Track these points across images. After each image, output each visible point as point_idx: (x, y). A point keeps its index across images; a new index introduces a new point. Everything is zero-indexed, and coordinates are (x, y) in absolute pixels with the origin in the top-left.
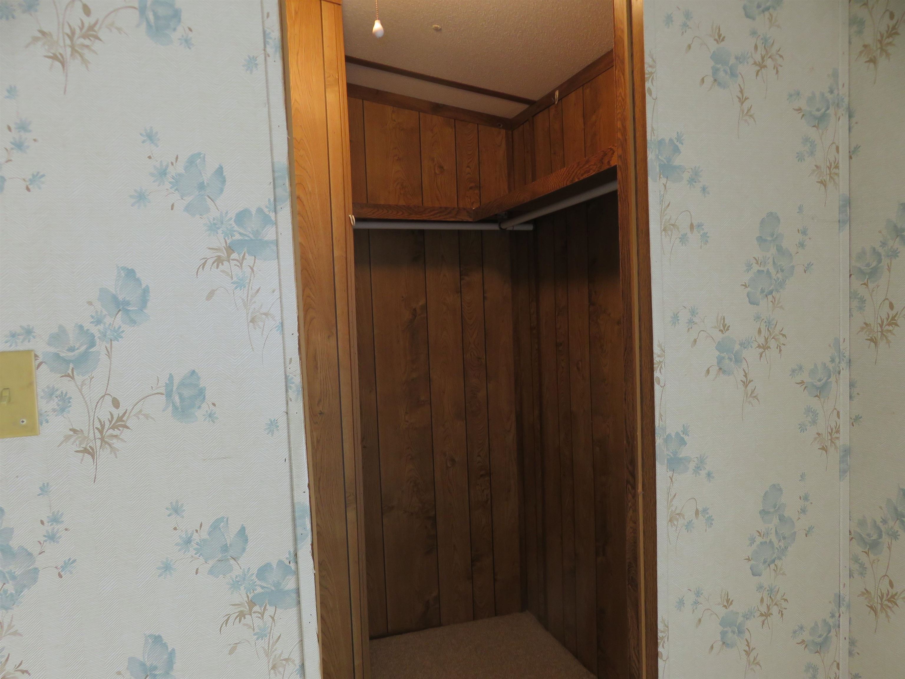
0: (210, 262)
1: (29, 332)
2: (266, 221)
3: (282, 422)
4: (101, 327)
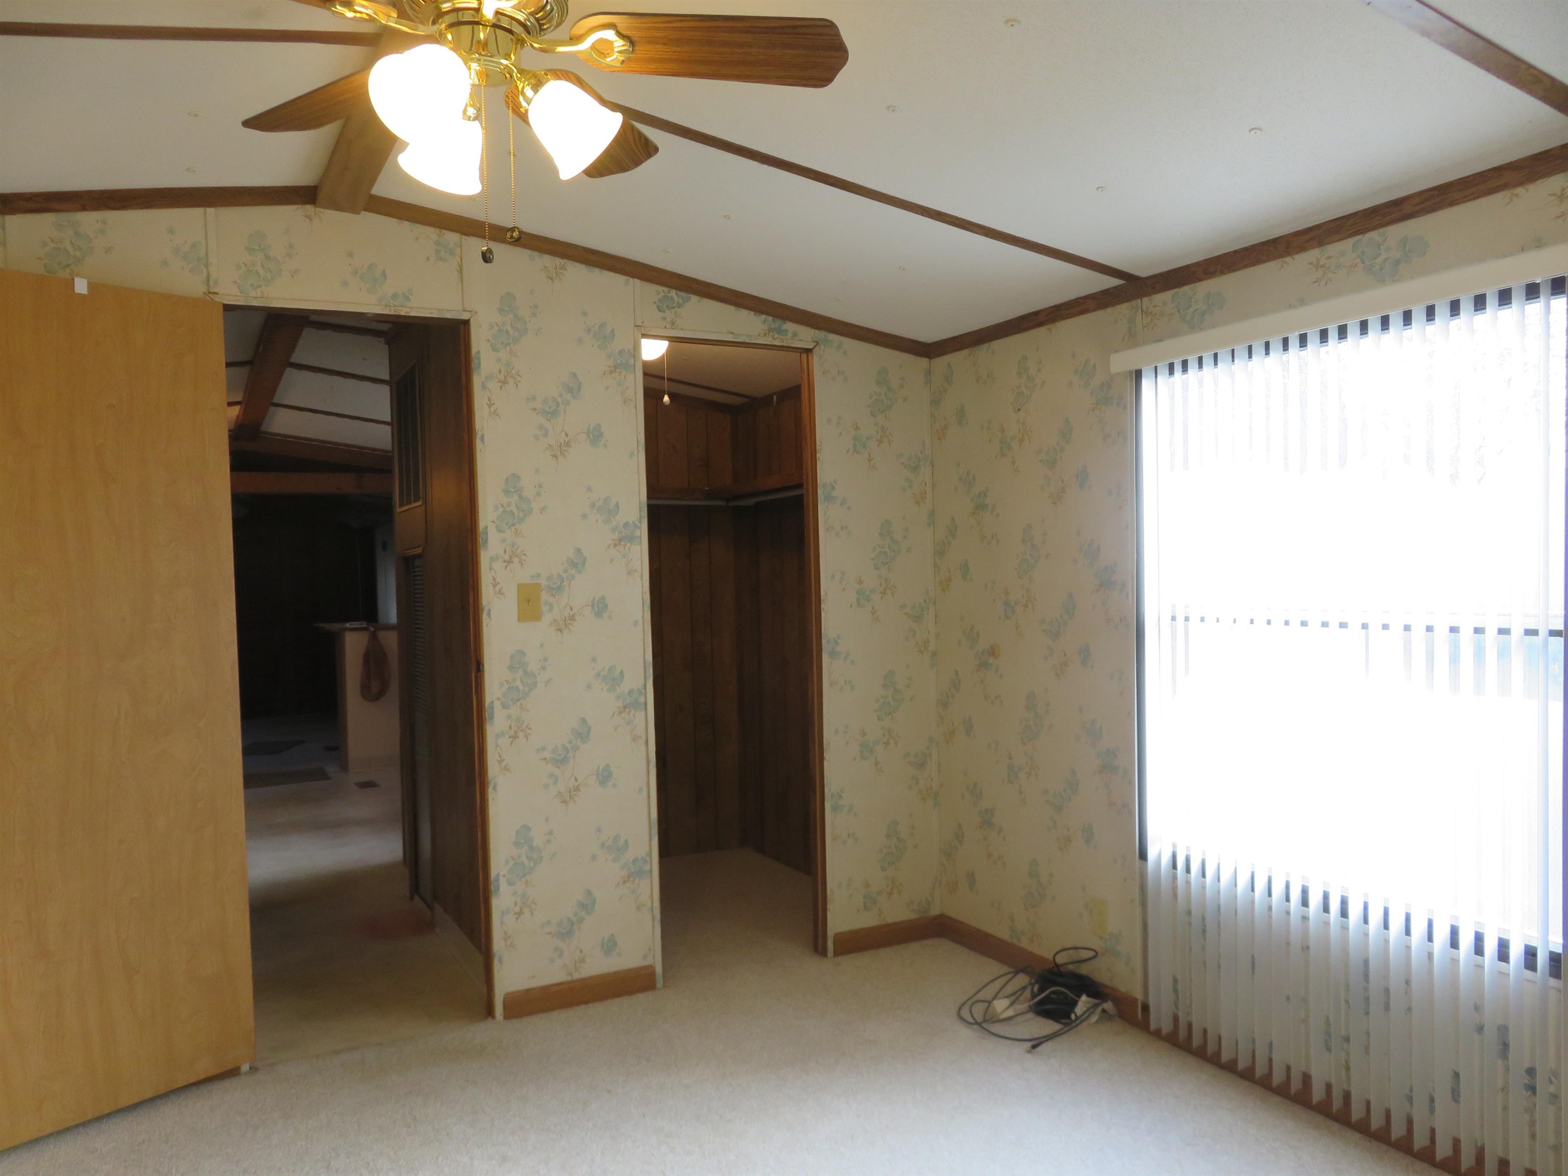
0: (612, 546)
1: (539, 575)
2: (636, 527)
3: (641, 622)
4: (566, 574)
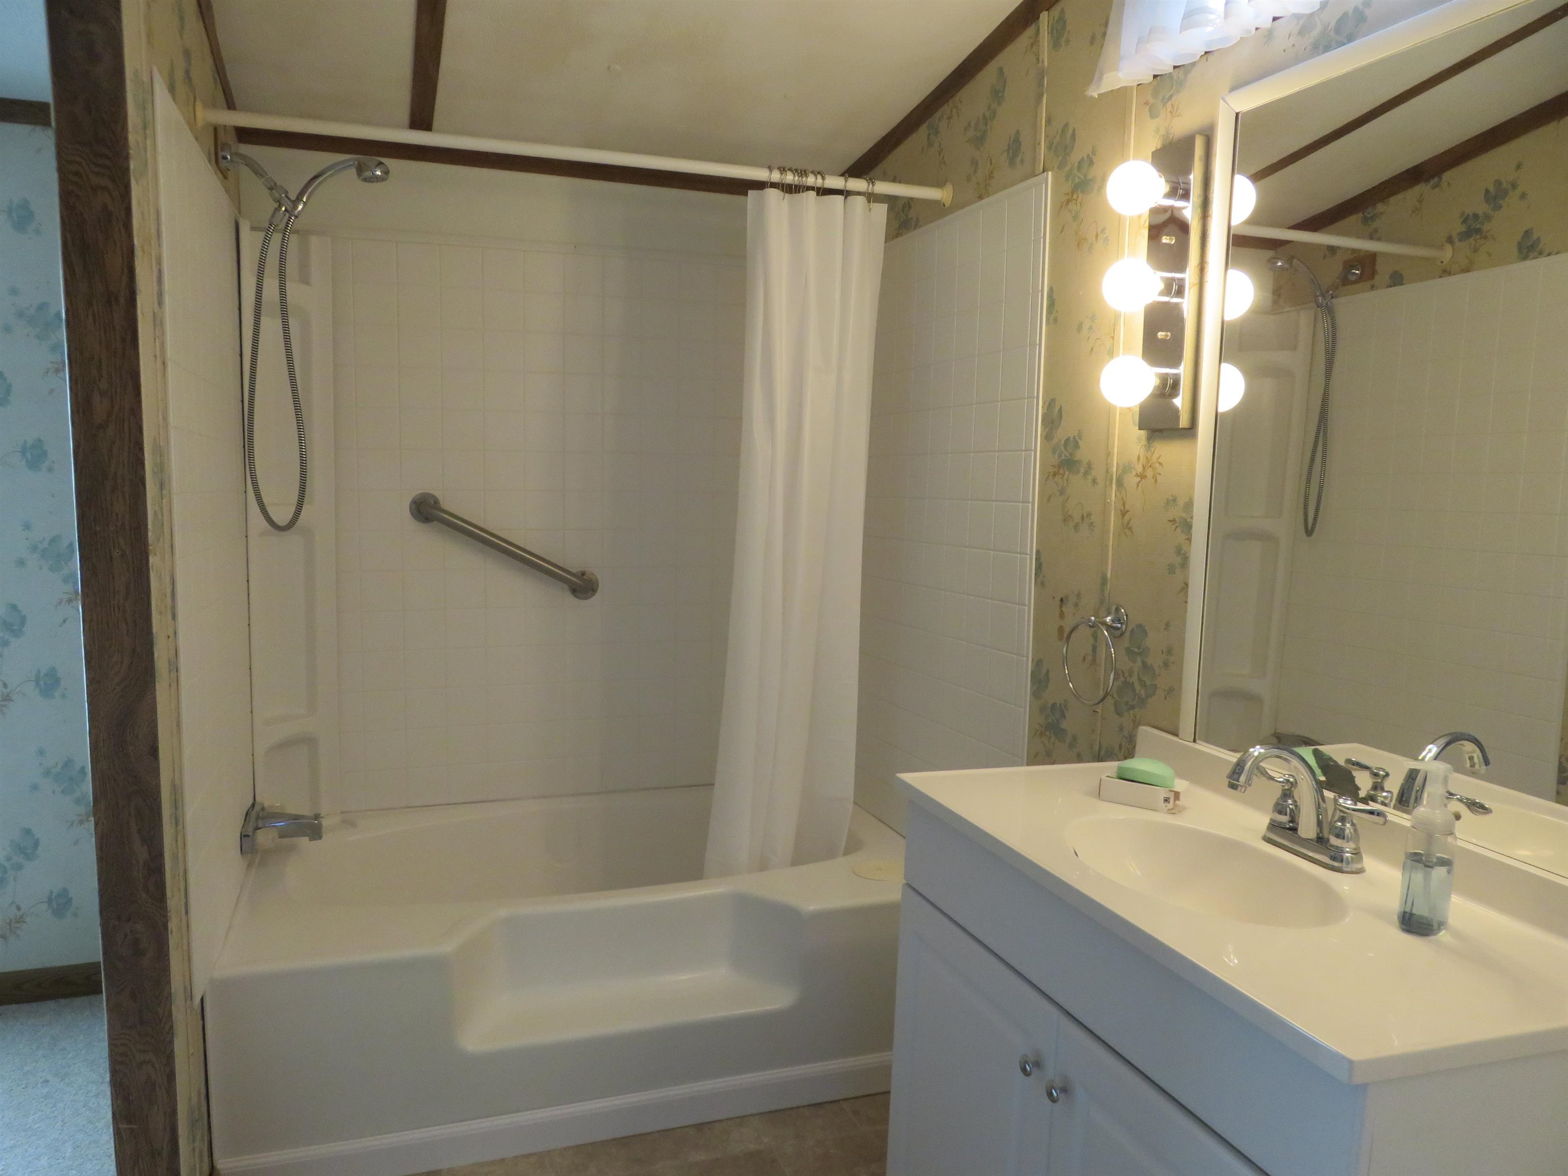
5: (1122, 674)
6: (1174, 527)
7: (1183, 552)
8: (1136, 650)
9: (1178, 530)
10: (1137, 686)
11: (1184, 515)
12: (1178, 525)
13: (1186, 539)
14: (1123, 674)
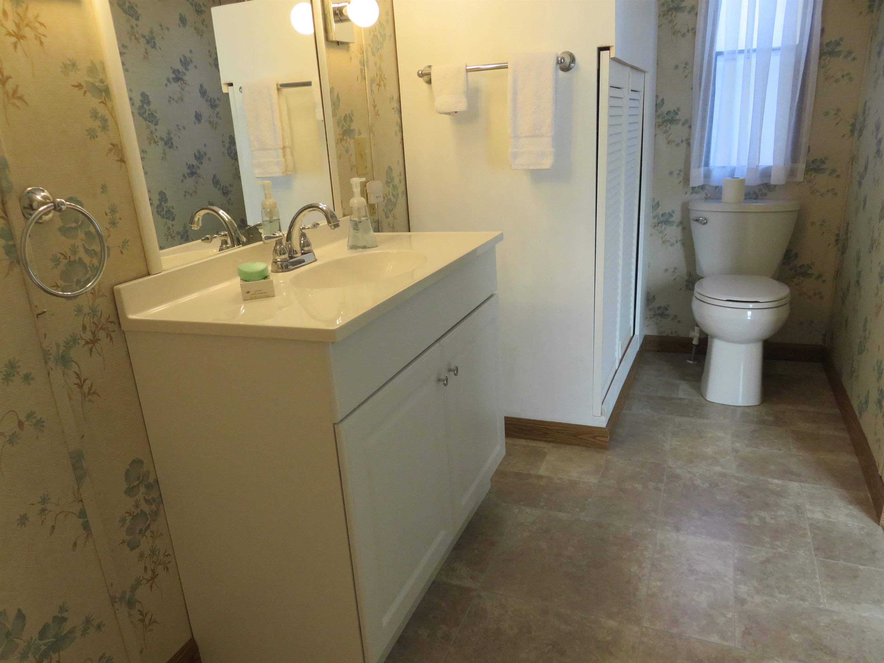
5: (62, 257)
6: (82, 91)
7: (100, 115)
8: (74, 225)
9: (88, 94)
10: (86, 259)
11: (91, 80)
12: (85, 89)
13: (100, 103)
14: (64, 256)
